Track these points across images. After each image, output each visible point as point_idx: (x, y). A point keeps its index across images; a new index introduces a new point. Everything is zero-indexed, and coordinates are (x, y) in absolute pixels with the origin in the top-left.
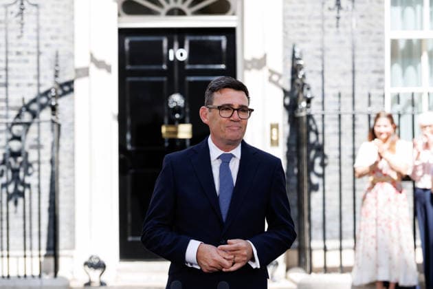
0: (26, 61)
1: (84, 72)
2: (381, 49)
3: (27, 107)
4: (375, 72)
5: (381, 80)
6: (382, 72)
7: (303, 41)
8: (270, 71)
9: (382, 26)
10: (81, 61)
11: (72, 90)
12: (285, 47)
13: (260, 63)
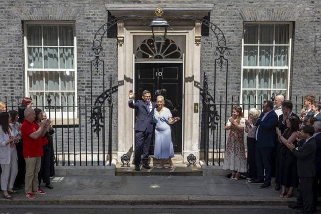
0: (99, 78)
1: (122, 83)
2: (240, 74)
3: (101, 96)
4: (236, 83)
5: (239, 87)
6: (240, 83)
7: (209, 71)
8: (195, 81)
9: (241, 65)
10: (121, 78)
11: (117, 90)
12: (201, 73)
13: (191, 79)
